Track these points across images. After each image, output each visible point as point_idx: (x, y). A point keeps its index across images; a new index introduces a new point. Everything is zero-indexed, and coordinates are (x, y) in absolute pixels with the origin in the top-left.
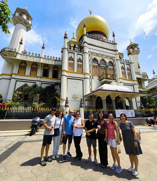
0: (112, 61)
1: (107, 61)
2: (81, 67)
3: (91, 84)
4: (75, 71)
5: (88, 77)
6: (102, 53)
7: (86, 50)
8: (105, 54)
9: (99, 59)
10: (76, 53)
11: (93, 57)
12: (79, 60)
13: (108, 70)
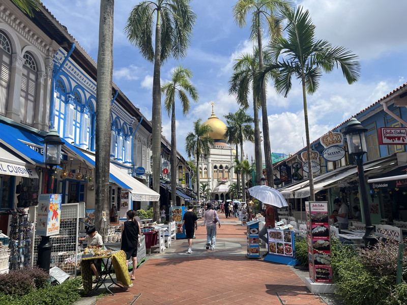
0: (228, 165)
1: (224, 165)
2: (207, 173)
3: (213, 184)
4: (203, 177)
5: (211, 180)
6: (221, 160)
7: (210, 160)
8: (223, 160)
9: (218, 165)
10: (203, 164)
11: (214, 164)
12: (205, 169)
13: (224, 172)
